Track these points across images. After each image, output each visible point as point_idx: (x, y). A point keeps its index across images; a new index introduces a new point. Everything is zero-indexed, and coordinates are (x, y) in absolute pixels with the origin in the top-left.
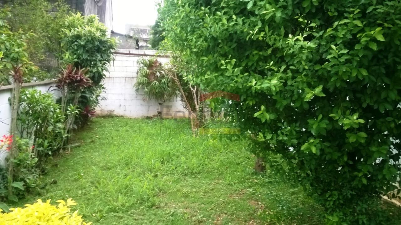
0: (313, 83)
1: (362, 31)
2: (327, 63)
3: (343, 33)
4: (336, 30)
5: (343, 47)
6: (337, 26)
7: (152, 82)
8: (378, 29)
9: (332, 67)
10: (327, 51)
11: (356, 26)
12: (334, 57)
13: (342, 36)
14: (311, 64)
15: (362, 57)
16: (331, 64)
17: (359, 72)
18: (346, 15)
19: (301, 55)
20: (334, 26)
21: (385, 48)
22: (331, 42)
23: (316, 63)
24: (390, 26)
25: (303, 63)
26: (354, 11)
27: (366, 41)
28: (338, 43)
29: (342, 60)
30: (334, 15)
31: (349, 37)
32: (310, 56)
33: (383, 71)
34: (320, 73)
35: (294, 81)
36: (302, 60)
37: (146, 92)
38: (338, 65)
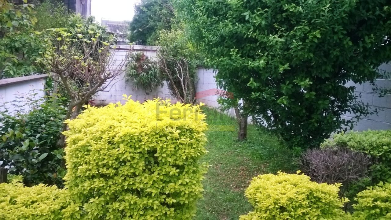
0: (283, 62)
1: (310, 32)
2: (291, 50)
3: (300, 33)
4: (296, 31)
5: (299, 41)
6: (296, 29)
7: (140, 74)
8: (318, 31)
9: (294, 52)
10: (291, 43)
11: (306, 29)
12: (295, 47)
13: (299, 35)
14: (282, 51)
15: (310, 46)
16: (293, 51)
17: (309, 55)
18: (301, 23)
19: (276, 46)
20: (295, 30)
21: (322, 41)
22: (293, 38)
23: (285, 51)
24: (324, 29)
25: (278, 50)
26: (305, 22)
27: (311, 37)
28: (297, 39)
29: (299, 48)
30: (295, 24)
31: (303, 35)
32: (282, 47)
33: (322, 54)
34: (287, 56)
35: (272, 61)
36: (277, 48)
37: (135, 82)
38: (297, 51)
